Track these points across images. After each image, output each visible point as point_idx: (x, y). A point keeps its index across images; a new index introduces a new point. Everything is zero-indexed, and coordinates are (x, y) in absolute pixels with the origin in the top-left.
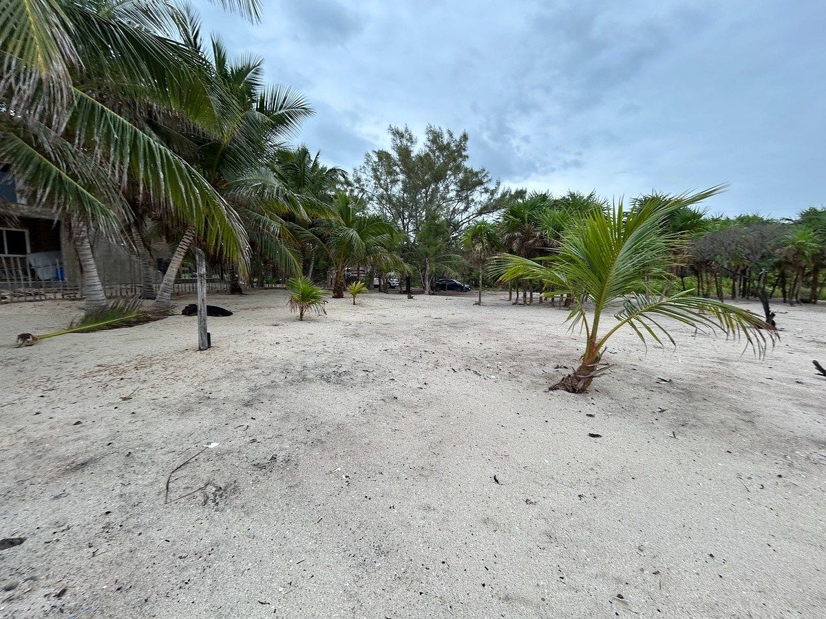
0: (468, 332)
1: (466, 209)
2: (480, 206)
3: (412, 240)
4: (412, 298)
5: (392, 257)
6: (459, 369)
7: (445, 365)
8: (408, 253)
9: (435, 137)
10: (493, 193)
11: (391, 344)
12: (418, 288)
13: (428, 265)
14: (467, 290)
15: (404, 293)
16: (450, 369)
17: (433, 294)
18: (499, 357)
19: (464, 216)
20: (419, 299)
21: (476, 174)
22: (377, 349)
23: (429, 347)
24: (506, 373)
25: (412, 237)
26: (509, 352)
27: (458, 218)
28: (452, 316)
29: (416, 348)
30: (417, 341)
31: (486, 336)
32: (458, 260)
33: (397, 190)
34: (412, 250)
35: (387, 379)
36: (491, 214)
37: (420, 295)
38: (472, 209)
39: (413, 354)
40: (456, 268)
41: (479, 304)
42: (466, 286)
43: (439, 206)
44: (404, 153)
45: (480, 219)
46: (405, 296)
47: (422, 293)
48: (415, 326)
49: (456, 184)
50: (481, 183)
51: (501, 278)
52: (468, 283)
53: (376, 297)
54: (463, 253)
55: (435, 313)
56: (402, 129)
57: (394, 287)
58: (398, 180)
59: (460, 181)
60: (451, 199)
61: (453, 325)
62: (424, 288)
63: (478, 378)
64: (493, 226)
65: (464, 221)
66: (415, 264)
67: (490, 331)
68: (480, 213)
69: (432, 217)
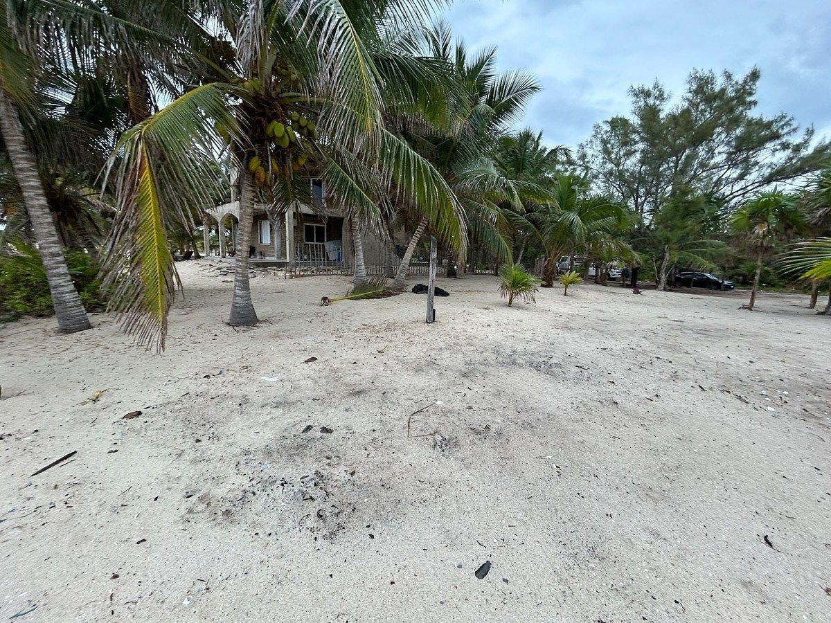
0: (728, 343)
1: (741, 177)
2: (769, 170)
3: (646, 222)
4: (639, 293)
5: (617, 244)
6: (711, 389)
7: (688, 379)
8: (640, 238)
9: (702, 87)
10: (797, 149)
11: (611, 344)
12: (648, 282)
13: (667, 254)
14: (728, 288)
15: (628, 286)
16: (695, 385)
17: (670, 291)
18: (783, 385)
19: (737, 187)
20: (648, 295)
21: (769, 124)
22: (593, 346)
23: (664, 354)
24: (798, 408)
25: (647, 219)
26: (806, 380)
27: (726, 190)
28: (701, 321)
29: (644, 353)
30: (646, 345)
31: (762, 353)
32: (718, 247)
33: (632, 163)
34: (644, 235)
35: (605, 380)
36: (789, 181)
37: (652, 291)
38: (754, 176)
39: (640, 358)
40: (712, 258)
41: (750, 308)
42: (726, 282)
43: (695, 176)
44: (650, 114)
45: (768, 189)
46: (630, 291)
47: (654, 288)
48: (644, 327)
49: (728, 143)
50: (776, 136)
51: (807, 275)
52: (730, 278)
53: (591, 289)
54: (727, 238)
55: (673, 314)
56: (649, 86)
57: (614, 279)
58: (635, 151)
59: (737, 138)
60: (716, 166)
61: (704, 332)
62: (658, 282)
63: (744, 406)
64: (790, 199)
65: (735, 194)
66: (646, 253)
67: (768, 347)
68: (768, 180)
69: (681, 192)
